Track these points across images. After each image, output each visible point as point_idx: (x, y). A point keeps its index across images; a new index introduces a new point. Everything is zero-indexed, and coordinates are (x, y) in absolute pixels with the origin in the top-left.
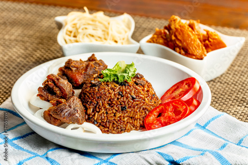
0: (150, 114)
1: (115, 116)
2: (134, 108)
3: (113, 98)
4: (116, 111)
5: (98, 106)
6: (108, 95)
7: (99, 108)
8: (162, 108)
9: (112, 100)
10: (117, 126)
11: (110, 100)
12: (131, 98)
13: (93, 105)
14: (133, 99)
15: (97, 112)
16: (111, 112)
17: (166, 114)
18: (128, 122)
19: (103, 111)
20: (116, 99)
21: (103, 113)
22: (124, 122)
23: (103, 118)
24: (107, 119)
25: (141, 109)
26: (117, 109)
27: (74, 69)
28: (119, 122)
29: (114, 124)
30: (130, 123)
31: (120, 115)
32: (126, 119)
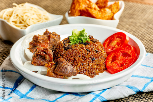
0: (107, 60)
1: (89, 65)
2: (99, 58)
3: (84, 54)
4: (89, 62)
5: (75, 62)
6: (81, 53)
7: (76, 62)
8: (114, 55)
9: (84, 56)
10: (91, 72)
11: (83, 56)
12: (95, 51)
13: (72, 62)
14: (97, 52)
15: (75, 65)
16: (86, 63)
17: (119, 58)
18: (96, 69)
19: (80, 64)
20: (87, 54)
21: (80, 65)
22: (94, 68)
23: (81, 68)
24: (84, 69)
25: (102, 58)
26: (89, 61)
27: (41, 41)
28: (92, 69)
29: (88, 71)
30: (98, 68)
31: (92, 64)
32: (95, 66)
